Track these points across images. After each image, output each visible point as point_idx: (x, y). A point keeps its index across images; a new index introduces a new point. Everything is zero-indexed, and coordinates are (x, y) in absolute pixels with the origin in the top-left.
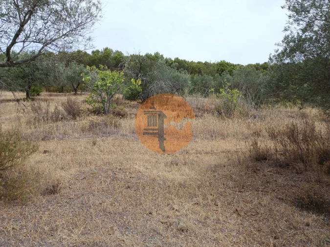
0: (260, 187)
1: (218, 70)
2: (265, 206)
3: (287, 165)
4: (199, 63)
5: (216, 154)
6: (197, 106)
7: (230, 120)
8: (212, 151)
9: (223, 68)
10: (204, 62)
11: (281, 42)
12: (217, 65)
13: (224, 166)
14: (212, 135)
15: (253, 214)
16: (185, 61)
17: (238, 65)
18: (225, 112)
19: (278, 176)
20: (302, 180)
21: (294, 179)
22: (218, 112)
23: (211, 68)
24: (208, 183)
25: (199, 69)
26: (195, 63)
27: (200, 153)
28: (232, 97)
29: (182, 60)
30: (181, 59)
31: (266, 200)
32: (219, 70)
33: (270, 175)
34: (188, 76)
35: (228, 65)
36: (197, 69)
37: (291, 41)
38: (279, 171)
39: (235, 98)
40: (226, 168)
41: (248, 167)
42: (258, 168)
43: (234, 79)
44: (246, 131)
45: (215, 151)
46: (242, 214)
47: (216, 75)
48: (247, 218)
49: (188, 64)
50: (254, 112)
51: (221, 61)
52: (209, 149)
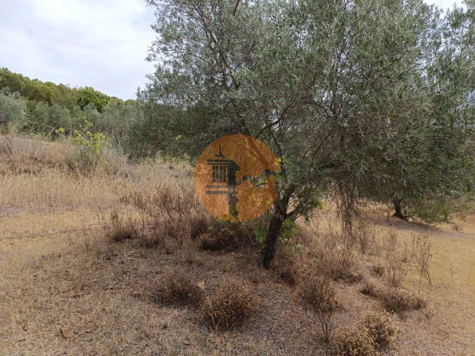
0: (111, 283)
1: (80, 101)
2: (111, 312)
3: (157, 243)
4: (49, 84)
5: (50, 237)
6: (33, 154)
7: (86, 180)
8: (44, 231)
9: (87, 99)
10: (57, 84)
11: (154, 75)
12: (80, 92)
13: (59, 256)
14: (52, 204)
15: (89, 331)
16: (21, 76)
17: (114, 98)
18: (81, 166)
19: (141, 260)
20: (170, 263)
21: (162, 262)
22: (70, 166)
23: (69, 96)
24: (19, 292)
25: (48, 94)
26: (42, 83)
27: (20, 238)
28: (94, 144)
29: (15, 75)
30: (13, 72)
31: (113, 302)
32: (82, 100)
33: (131, 260)
34: (21, 103)
35: (98, 96)
36: (43, 94)
37: (166, 76)
38: (143, 253)
39: (98, 145)
40: (61, 259)
41: (99, 253)
42: (115, 253)
43: (102, 118)
44: (110, 196)
45: (51, 232)
46: (71, 334)
47: (75, 108)
48: (77, 341)
49: (26, 83)
50: (125, 168)
51: (87, 88)
52: (38, 229)
